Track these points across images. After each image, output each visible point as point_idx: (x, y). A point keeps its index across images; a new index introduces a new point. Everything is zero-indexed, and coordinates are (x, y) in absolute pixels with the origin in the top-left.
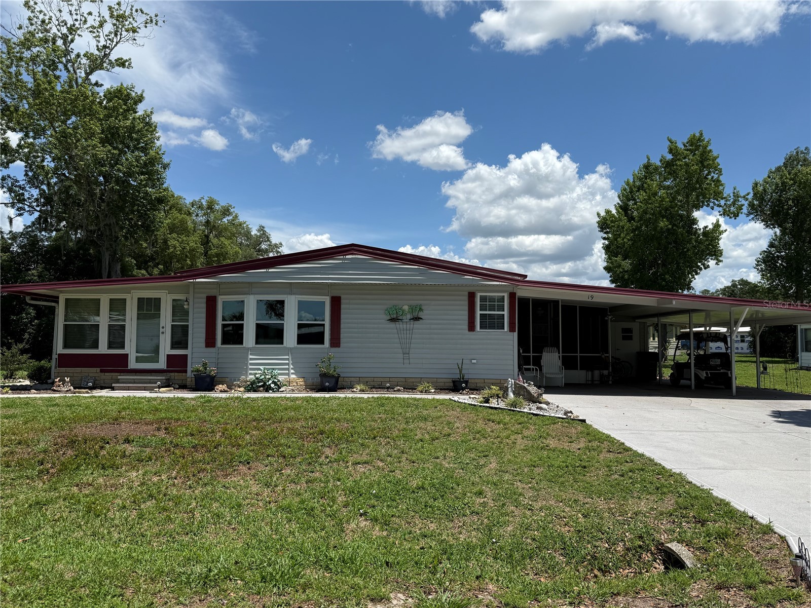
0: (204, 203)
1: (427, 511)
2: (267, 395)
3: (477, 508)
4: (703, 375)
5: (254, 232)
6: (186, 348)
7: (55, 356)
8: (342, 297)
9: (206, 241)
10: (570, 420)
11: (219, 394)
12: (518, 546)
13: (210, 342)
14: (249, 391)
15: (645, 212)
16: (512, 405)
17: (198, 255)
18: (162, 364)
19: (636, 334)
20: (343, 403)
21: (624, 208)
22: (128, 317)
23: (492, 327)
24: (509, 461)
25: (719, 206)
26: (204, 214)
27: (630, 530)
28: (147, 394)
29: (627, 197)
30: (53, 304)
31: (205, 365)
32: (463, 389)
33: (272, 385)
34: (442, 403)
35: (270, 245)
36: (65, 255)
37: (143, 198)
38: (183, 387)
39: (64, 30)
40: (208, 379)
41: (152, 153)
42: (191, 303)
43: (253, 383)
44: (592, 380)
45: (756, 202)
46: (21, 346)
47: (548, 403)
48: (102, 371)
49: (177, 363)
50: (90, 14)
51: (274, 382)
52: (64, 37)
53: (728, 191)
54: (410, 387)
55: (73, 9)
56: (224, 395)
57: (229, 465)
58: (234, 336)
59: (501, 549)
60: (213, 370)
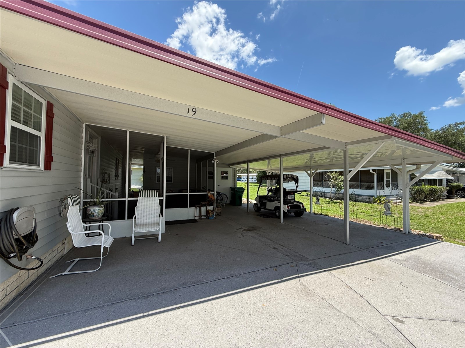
19: (229, 175)
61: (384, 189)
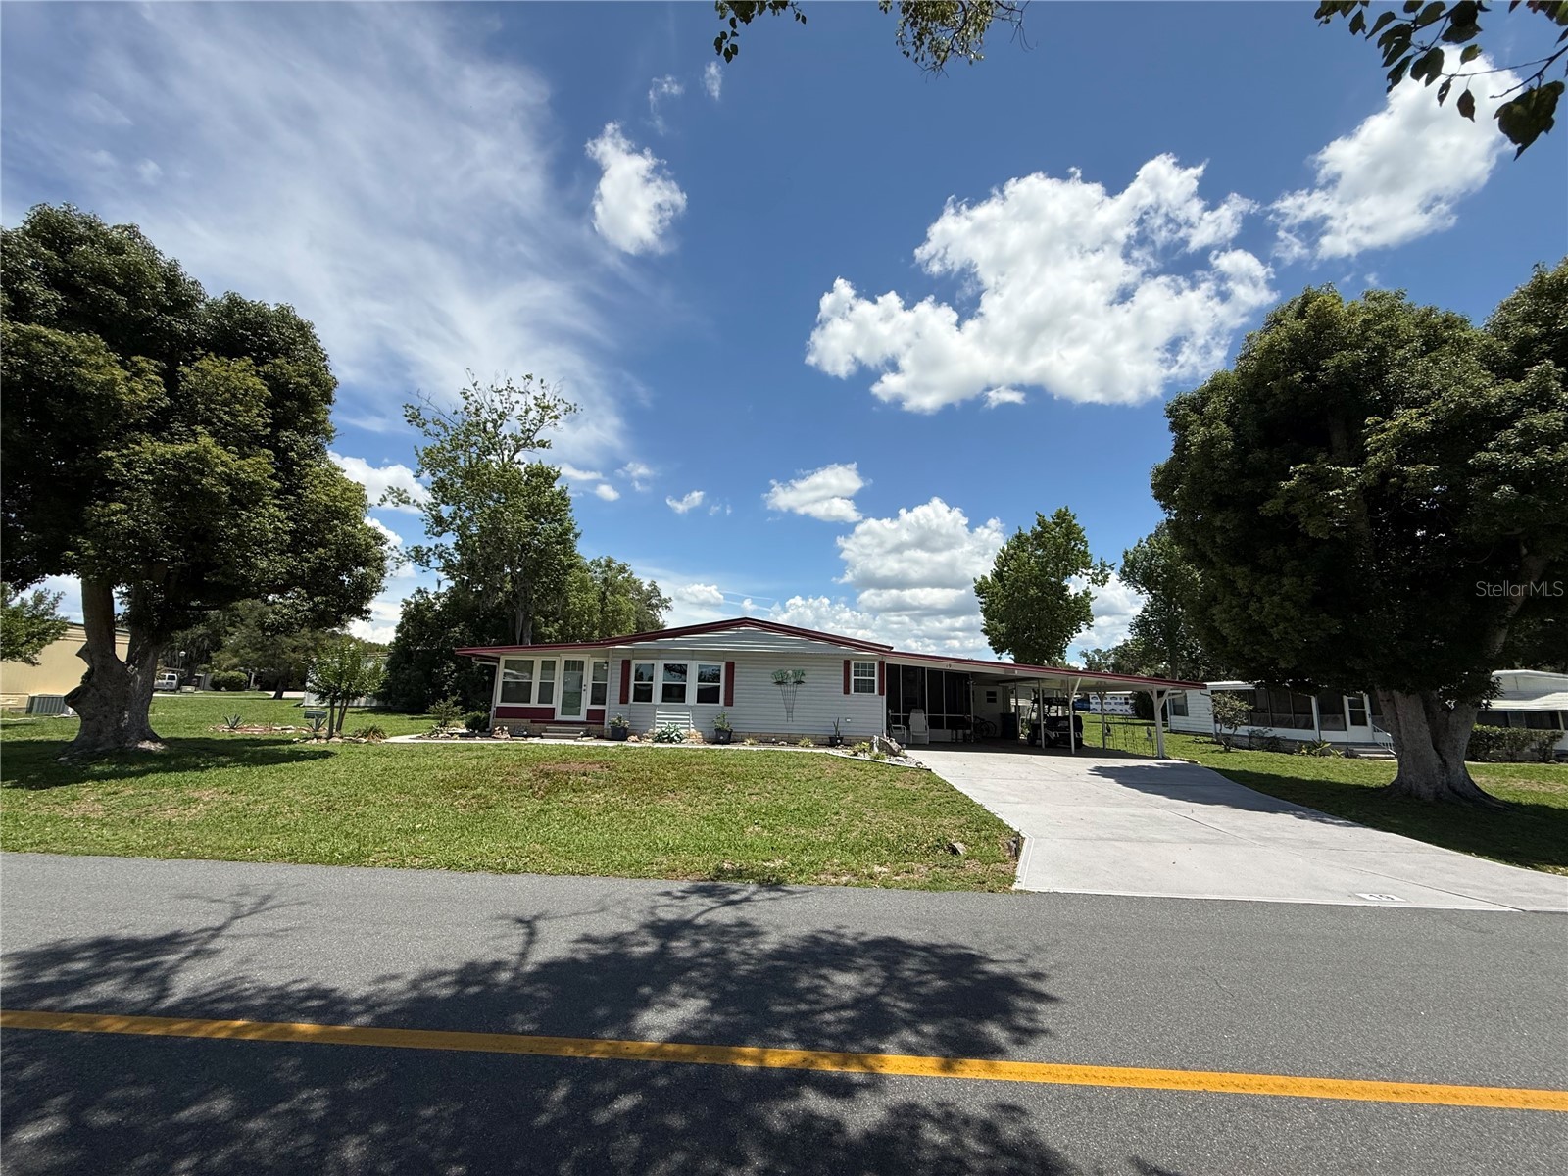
0: (603, 563)
1: (801, 823)
2: (670, 745)
3: (834, 822)
4: (1053, 735)
5: (645, 587)
6: (604, 703)
7: (493, 709)
8: (736, 662)
9: (603, 598)
10: (920, 769)
11: (631, 743)
12: (858, 844)
13: (624, 699)
14: (656, 742)
15: (1017, 580)
16: (875, 758)
17: (595, 610)
18: (583, 717)
19: (999, 697)
20: (735, 753)
21: (998, 576)
22: (556, 677)
23: (864, 690)
24: (862, 796)
25: (1087, 575)
26: (602, 573)
27: (933, 836)
28: (571, 742)
29: (1002, 563)
30: (495, 664)
31: (620, 719)
32: (839, 744)
33: (676, 738)
34: (819, 755)
35: (659, 600)
36: (483, 614)
37: (557, 564)
38: (600, 737)
39: (495, 416)
40: (622, 731)
41: (566, 524)
42: (609, 665)
43: (659, 735)
44: (957, 739)
45: (1127, 570)
46: (454, 698)
47: (906, 757)
48: (532, 722)
49: (596, 717)
50: (518, 402)
51: (677, 735)
52: (494, 422)
53: (1095, 561)
54: (793, 741)
55: (503, 398)
56: (637, 745)
57: (661, 793)
58: (644, 694)
59: (846, 845)
60: (627, 724)
61: (1346, 730)
